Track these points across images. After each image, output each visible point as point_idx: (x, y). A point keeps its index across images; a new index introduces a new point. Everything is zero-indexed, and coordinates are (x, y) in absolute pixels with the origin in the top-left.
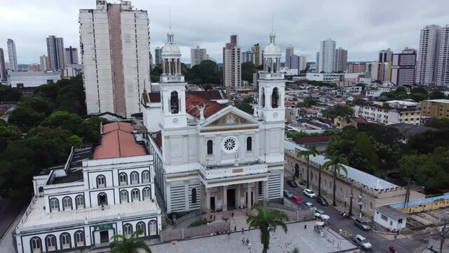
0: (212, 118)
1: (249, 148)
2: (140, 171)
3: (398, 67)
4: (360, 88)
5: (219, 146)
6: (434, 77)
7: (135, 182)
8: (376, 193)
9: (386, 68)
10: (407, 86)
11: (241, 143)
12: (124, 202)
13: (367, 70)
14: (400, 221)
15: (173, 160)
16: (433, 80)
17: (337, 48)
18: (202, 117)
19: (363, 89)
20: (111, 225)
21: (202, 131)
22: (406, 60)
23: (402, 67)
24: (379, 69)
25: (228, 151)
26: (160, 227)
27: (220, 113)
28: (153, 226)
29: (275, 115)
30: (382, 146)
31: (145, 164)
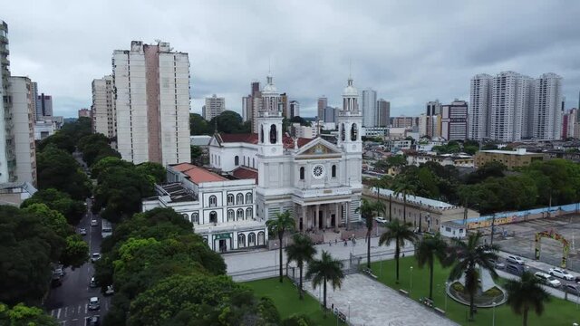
0: (304, 148)
1: (334, 175)
2: (244, 193)
3: (449, 120)
4: (410, 142)
5: (309, 173)
6: (487, 132)
7: (240, 202)
8: (441, 210)
9: (435, 121)
10: (460, 141)
11: (327, 171)
12: (231, 220)
13: (414, 124)
14: (461, 230)
15: (272, 184)
16: (487, 135)
17: (378, 99)
18: (296, 147)
19: (412, 143)
20: (229, 234)
21: (296, 159)
22: (457, 113)
23: (453, 120)
24: (427, 123)
25: (316, 177)
26: (267, 238)
27: (310, 144)
28: (261, 237)
29: (354, 147)
30: (442, 180)
31: (248, 187)
